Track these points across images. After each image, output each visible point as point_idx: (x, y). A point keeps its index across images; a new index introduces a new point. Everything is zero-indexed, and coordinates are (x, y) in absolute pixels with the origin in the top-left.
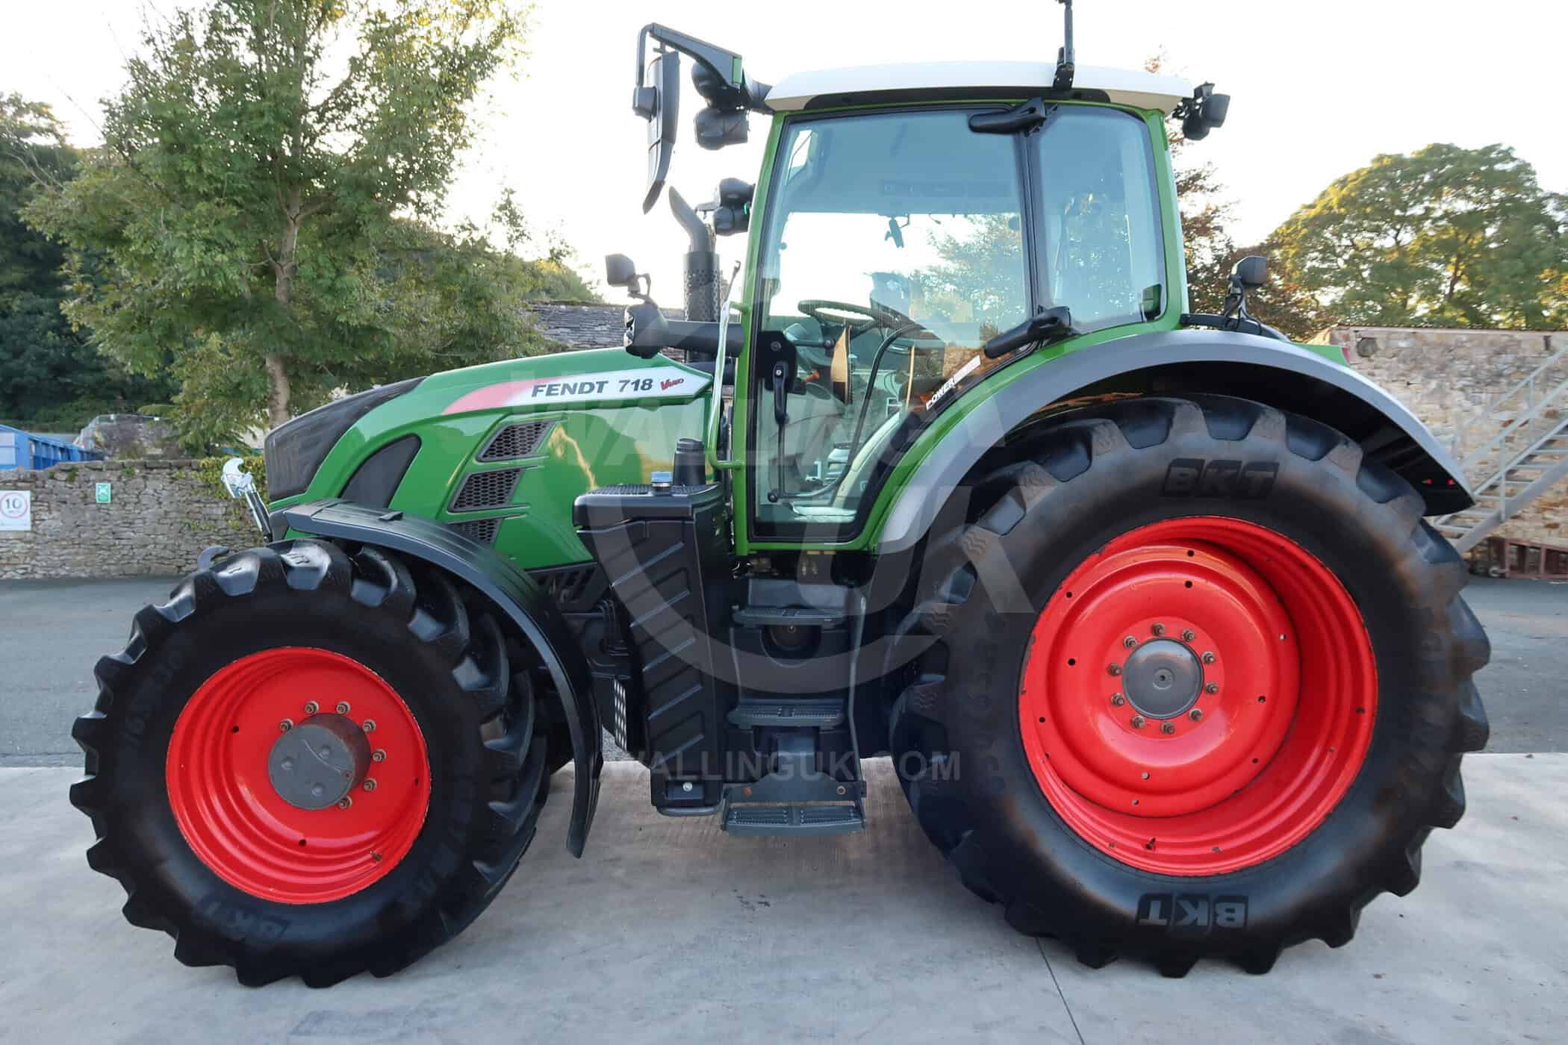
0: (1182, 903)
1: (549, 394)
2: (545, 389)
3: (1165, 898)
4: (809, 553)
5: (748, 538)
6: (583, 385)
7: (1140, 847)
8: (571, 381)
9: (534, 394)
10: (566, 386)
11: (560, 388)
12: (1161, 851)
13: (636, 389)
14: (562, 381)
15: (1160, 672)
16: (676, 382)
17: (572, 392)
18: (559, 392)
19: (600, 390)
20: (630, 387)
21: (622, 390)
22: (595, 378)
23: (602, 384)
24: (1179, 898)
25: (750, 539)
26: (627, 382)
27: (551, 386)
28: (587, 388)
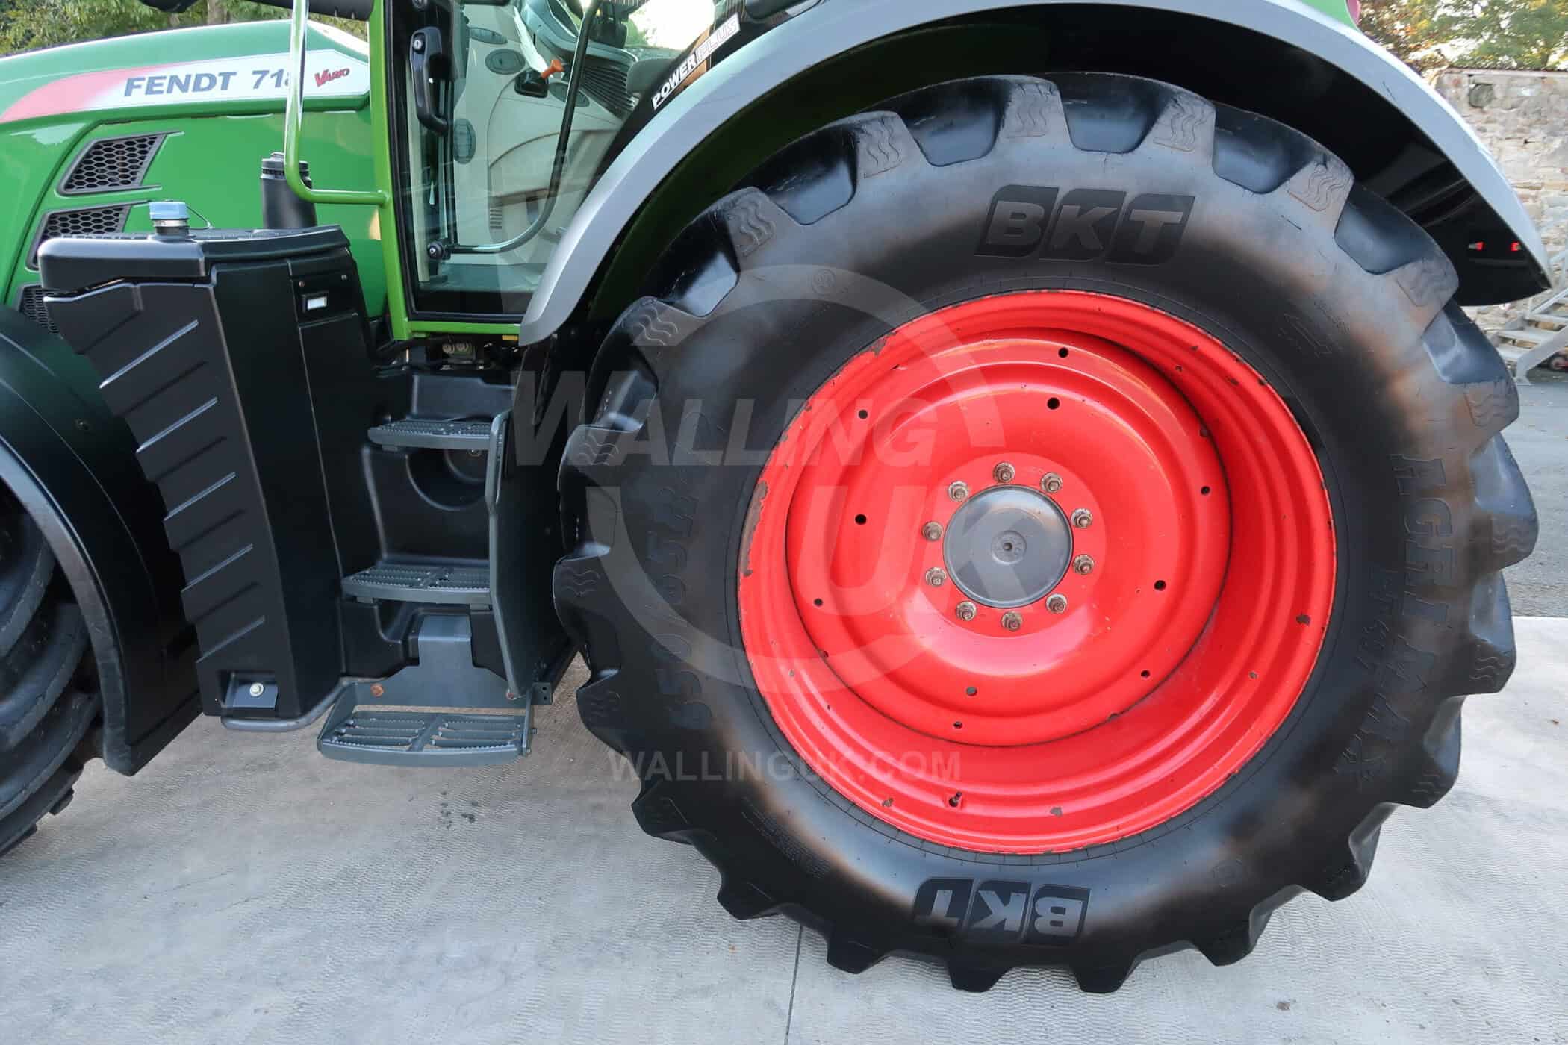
0: (983, 894)
1: (149, 91)
2: (144, 84)
3: (960, 887)
4: (505, 338)
5: (408, 315)
6: (199, 77)
7: (939, 803)
8: (181, 71)
9: (128, 93)
10: (174, 79)
11: (166, 82)
12: (971, 809)
13: (278, 84)
14: (168, 72)
15: (1008, 538)
16: (338, 74)
17: (184, 88)
18: (165, 88)
19: (225, 87)
20: (269, 82)
21: (256, 86)
22: (215, 67)
23: (227, 76)
24: (981, 888)
25: (412, 317)
26: (264, 73)
27: (151, 80)
28: (205, 82)
